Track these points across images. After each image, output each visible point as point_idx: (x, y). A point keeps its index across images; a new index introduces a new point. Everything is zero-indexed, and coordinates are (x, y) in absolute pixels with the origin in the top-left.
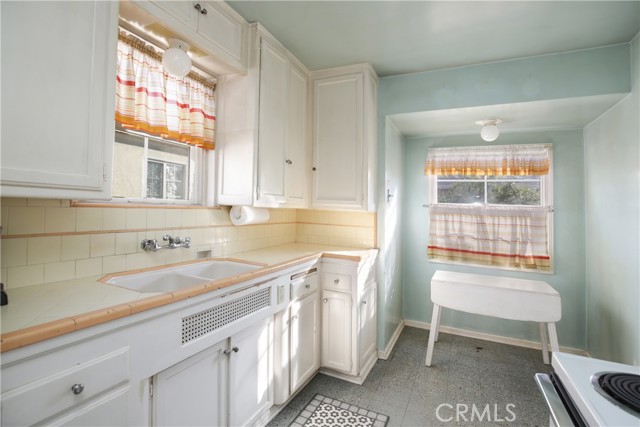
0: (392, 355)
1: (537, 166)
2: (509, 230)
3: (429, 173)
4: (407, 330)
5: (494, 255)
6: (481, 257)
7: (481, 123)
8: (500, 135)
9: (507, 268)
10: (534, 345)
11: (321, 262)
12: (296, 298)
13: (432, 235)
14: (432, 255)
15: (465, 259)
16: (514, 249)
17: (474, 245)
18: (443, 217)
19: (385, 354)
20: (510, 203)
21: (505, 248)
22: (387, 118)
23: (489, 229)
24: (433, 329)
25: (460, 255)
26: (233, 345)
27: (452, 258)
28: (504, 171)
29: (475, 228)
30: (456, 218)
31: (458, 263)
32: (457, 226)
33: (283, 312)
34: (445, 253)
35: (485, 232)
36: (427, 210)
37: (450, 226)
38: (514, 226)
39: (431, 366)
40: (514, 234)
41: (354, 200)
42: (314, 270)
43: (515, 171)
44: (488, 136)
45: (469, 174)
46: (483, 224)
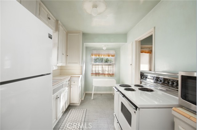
0: (84, 99)
1: (113, 55)
2: (108, 68)
3: (92, 56)
4: (86, 94)
5: (105, 74)
6: (102, 75)
7: (103, 46)
8: (107, 48)
9: (107, 77)
10: (111, 92)
11: (70, 78)
12: (67, 86)
13: (92, 71)
14: (92, 76)
15: (99, 76)
16: (108, 73)
17: (101, 72)
18: (95, 66)
19: (83, 99)
20: (108, 63)
21: (107, 73)
22: (84, 43)
23: (104, 68)
24: (93, 93)
25: (98, 75)
26: (58, 97)
27: (96, 76)
28: (107, 56)
29: (101, 68)
30: (97, 66)
31: (97, 77)
32: (97, 68)
33: (65, 90)
34: (95, 75)
35: (103, 69)
36: (91, 65)
37: (96, 68)
38: (108, 67)
39: (93, 99)
40: (108, 69)
41: (77, 63)
42: (69, 80)
43: (109, 56)
44: (104, 48)
45: (100, 56)
46: (103, 67)
